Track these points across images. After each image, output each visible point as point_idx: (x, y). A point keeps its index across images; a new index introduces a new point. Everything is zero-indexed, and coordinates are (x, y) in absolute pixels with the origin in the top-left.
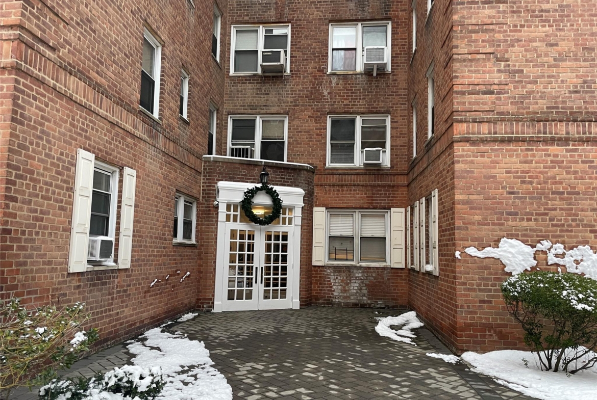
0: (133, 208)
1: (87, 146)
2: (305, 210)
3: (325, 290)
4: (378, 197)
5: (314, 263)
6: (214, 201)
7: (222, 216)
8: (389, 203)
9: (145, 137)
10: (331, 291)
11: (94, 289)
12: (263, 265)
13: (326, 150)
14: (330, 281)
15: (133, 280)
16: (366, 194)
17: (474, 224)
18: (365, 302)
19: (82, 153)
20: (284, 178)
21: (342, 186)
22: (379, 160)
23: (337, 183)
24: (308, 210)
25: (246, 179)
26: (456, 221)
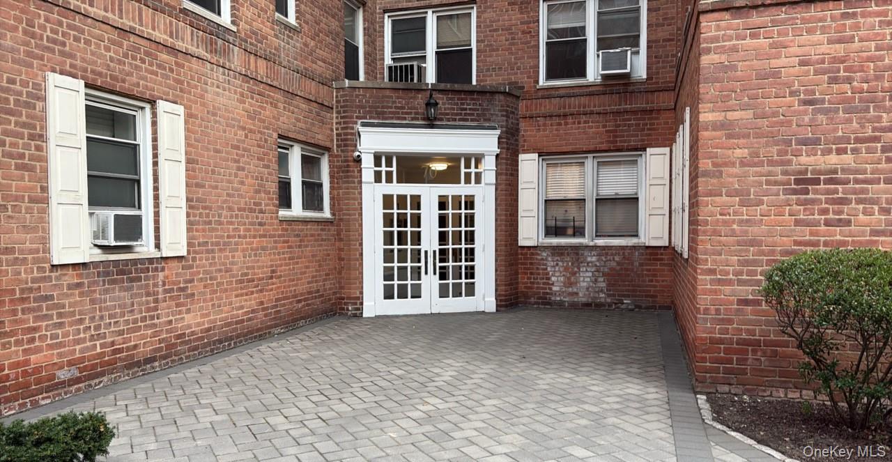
0: (183, 166)
1: (68, 68)
2: (502, 159)
3: (538, 283)
4: (626, 131)
5: (522, 243)
6: (354, 151)
7: (368, 174)
8: (643, 140)
9: (201, 52)
10: (548, 284)
11: (114, 289)
12: (437, 247)
13: (538, 57)
14: (546, 269)
15: (199, 273)
16: (604, 126)
17: (733, 164)
18: (603, 300)
19: (54, 79)
20: (466, 109)
21: (565, 116)
22: (626, 69)
23: (557, 111)
24: (507, 159)
25: (403, 113)
26: (701, 161)
